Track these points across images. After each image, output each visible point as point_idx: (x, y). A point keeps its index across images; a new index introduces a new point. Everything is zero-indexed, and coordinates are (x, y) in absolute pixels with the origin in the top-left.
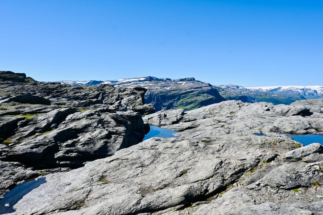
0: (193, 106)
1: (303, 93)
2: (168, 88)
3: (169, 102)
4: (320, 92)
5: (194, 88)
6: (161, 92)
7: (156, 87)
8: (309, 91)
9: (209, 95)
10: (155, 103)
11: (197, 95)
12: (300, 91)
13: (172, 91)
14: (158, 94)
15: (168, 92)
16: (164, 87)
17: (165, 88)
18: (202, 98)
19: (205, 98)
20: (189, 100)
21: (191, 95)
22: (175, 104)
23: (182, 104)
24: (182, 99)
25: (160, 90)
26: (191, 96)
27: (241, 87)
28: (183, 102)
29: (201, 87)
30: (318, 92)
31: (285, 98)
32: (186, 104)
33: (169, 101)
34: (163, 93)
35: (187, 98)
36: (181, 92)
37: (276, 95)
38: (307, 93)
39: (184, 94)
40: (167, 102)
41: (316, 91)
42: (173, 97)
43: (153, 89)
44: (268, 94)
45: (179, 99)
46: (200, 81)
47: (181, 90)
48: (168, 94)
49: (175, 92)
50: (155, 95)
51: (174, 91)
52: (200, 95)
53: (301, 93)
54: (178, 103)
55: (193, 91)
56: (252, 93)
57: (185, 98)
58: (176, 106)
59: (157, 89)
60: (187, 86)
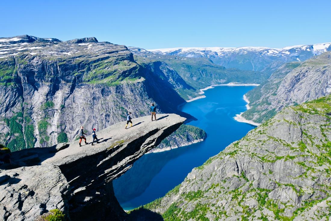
0: (112, 79)
1: (204, 56)
2: (69, 54)
3: (75, 75)
4: (221, 53)
5: (107, 53)
6: (61, 60)
7: (50, 52)
8: (211, 53)
9: (130, 62)
10: (52, 76)
11: (116, 63)
12: (202, 53)
13: (77, 57)
14: (56, 63)
15: (70, 59)
16: (62, 52)
17: (63, 53)
18: (122, 67)
19: (127, 66)
20: (106, 71)
21: (107, 63)
22: (84, 78)
23: (96, 77)
24: (94, 68)
25: (58, 57)
26: (107, 64)
27: (143, 50)
28: (97, 73)
29: (117, 51)
30: (219, 54)
31: (195, 62)
32: (101, 77)
33: (74, 73)
34: (64, 61)
35: (101, 67)
36: (91, 60)
37: (185, 59)
38: (208, 55)
39: (95, 62)
40: (72, 75)
41: (216, 53)
42: (80, 66)
43: (46, 56)
44: (177, 58)
45: (89, 69)
46: (110, 43)
47: (89, 56)
48: (71, 63)
49: (81, 59)
50: (51, 65)
51: (79, 57)
52: (119, 63)
53: (203, 56)
54: (89, 75)
55: (108, 58)
56: (160, 57)
57: (99, 68)
58: (87, 80)
59: (51, 55)
60: (97, 50)
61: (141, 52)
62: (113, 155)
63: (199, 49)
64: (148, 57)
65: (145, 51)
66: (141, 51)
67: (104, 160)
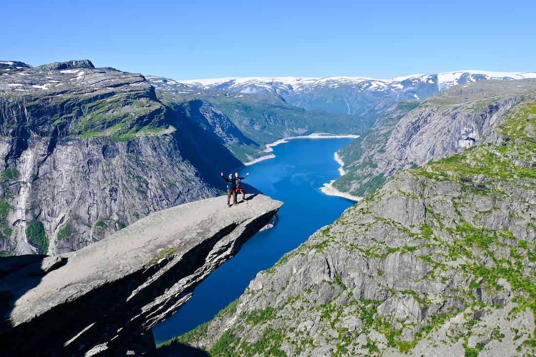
0: (120, 129)
1: (272, 91)
2: (44, 87)
3: (56, 123)
4: (297, 87)
5: (111, 87)
6: (29, 98)
7: (10, 85)
8: (281, 86)
9: (151, 102)
10: (15, 126)
11: (126, 103)
12: (268, 87)
13: (58, 94)
14: (21, 102)
15: (46, 97)
16: (32, 84)
17: (34, 86)
18: (137, 109)
19: (145, 108)
20: (110, 115)
21: (111, 102)
22: (71, 127)
23: (93, 126)
24: (89, 112)
25: (25, 94)
26: (110, 105)
27: (172, 82)
28: (94, 120)
29: (128, 84)
30: (295, 88)
31: (257, 101)
32: (101, 126)
33: (54, 121)
34: (36, 100)
35: (101, 110)
36: (82, 97)
37: (241, 96)
38: (278, 90)
39: (90, 100)
40: (50, 124)
41: (290, 87)
42: (64, 108)
43: (3, 91)
44: (227, 94)
45: (80, 114)
46: (115, 70)
47: (80, 91)
48: (48, 104)
49: (66, 97)
50: (12, 107)
51: (62, 93)
52: (131, 103)
53: (270, 91)
54: (80, 124)
55: (112, 94)
56: (199, 93)
57: (97, 111)
58: (77, 131)
59: (13, 89)
60: (94, 81)
61: (168, 85)
62: (155, 277)
63: (263, 80)
64: (180, 92)
65: (174, 83)
66: (168, 83)
67: (140, 288)
